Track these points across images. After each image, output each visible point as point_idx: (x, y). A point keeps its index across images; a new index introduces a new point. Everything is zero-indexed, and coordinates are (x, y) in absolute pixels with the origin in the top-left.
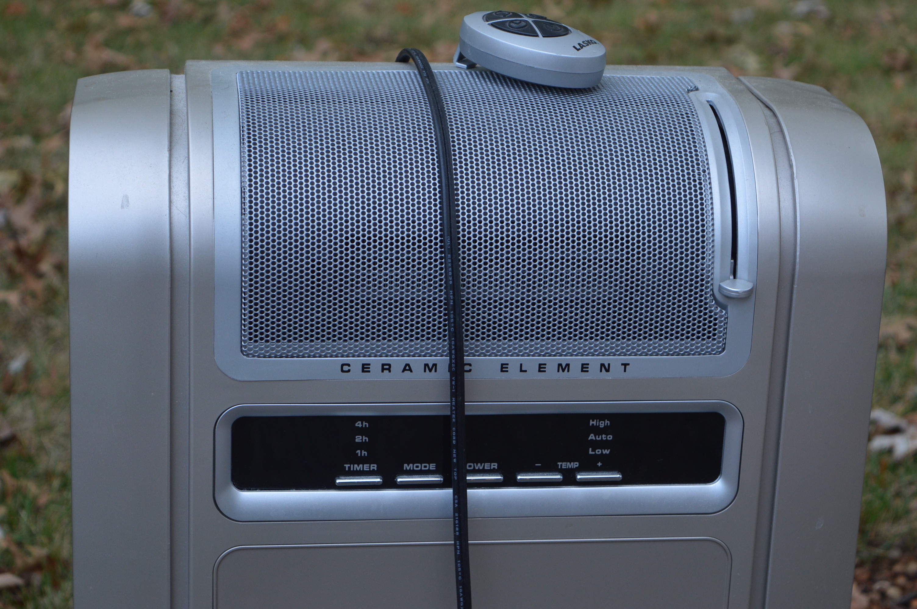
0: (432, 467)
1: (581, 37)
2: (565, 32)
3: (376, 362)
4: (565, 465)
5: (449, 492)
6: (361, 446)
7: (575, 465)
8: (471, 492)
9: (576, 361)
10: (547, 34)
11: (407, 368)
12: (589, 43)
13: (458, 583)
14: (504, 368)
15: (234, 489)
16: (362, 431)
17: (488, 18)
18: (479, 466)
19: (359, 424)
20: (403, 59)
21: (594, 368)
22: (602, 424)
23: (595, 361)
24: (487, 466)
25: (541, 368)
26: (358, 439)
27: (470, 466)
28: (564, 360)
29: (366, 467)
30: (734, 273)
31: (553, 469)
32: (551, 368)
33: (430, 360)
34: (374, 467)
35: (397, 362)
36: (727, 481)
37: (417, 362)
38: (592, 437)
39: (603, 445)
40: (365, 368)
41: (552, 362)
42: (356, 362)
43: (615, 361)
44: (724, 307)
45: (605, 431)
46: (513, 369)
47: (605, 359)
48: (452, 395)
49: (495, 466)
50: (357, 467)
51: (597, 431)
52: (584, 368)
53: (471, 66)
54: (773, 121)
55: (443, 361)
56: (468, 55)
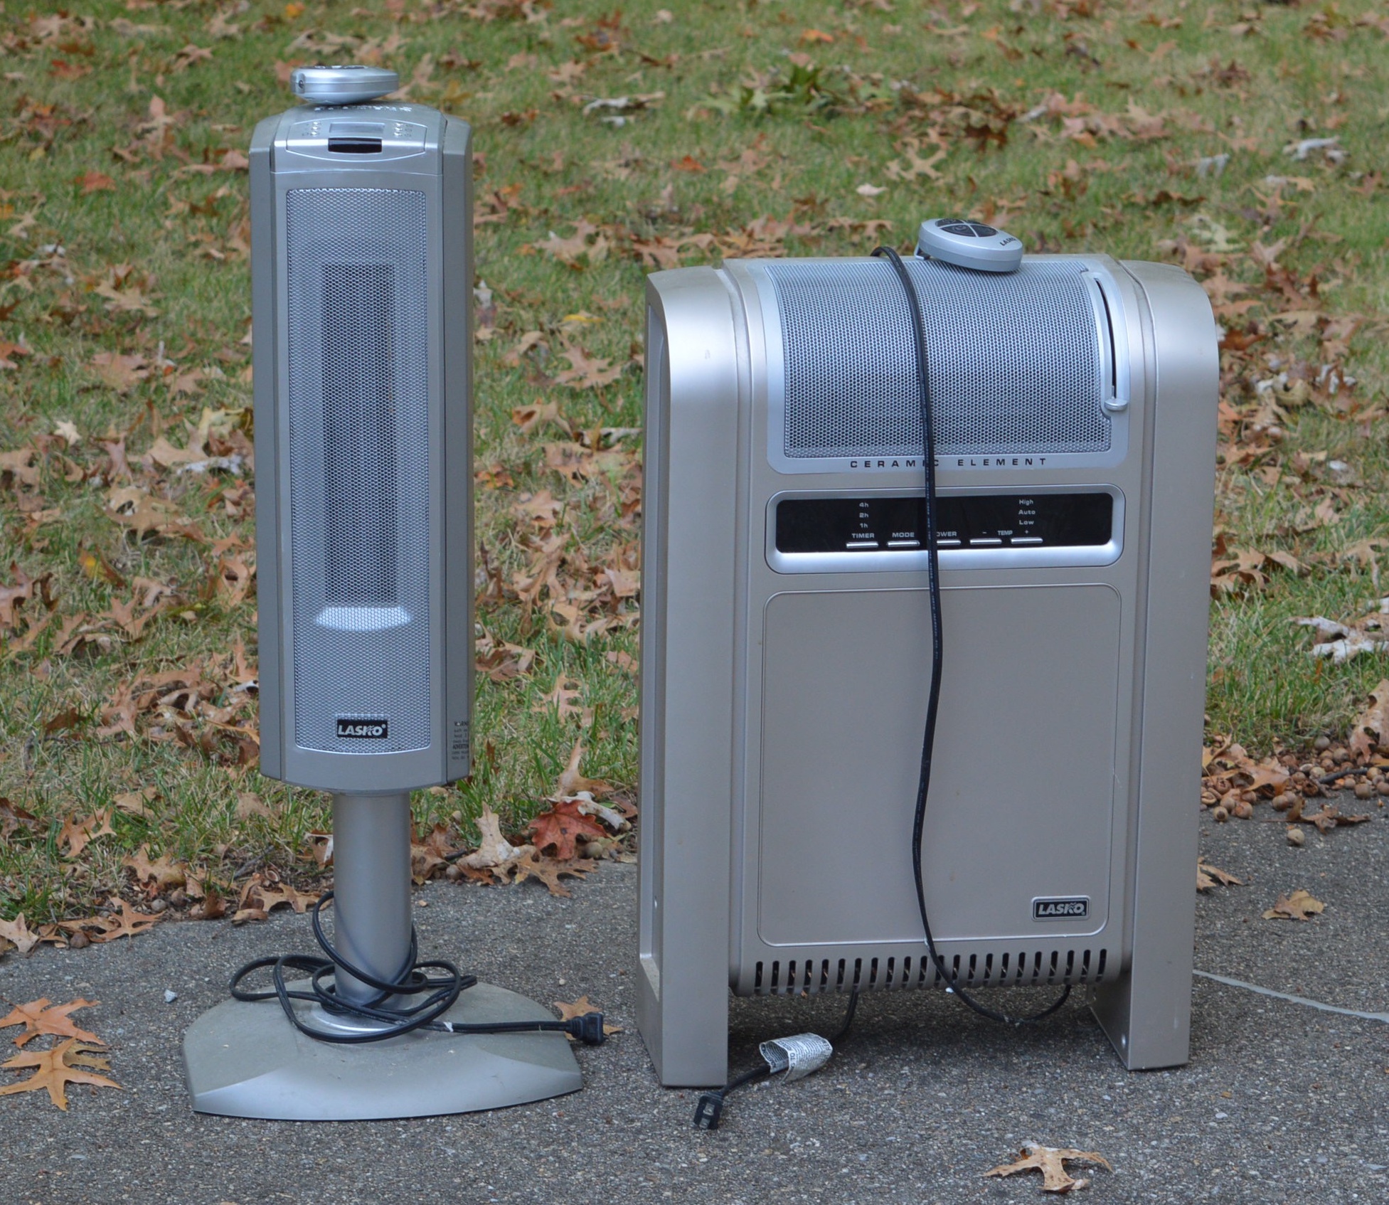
0: (912, 535)
1: (1007, 236)
2: (993, 232)
3: (874, 460)
4: (1003, 533)
5: (926, 552)
6: (864, 520)
7: (1010, 532)
8: (940, 553)
9: (1009, 457)
10: (981, 234)
11: (895, 464)
12: (1011, 240)
13: (933, 612)
14: (960, 462)
15: (778, 553)
16: (864, 510)
17: (939, 224)
18: (944, 534)
19: (862, 505)
20: (876, 254)
21: (1021, 462)
22: (1028, 503)
23: (1021, 457)
24: (949, 534)
25: (986, 462)
26: (862, 515)
27: (939, 534)
28: (1001, 456)
29: (867, 536)
30: (1115, 395)
31: (996, 536)
32: (992, 462)
33: (910, 458)
34: (872, 535)
35: (888, 460)
36: (1116, 542)
37: (902, 459)
38: (1021, 512)
39: (1029, 518)
40: (867, 464)
41: (992, 458)
42: (861, 460)
43: (1035, 457)
44: (1108, 418)
45: (1030, 508)
46: (967, 464)
47: (1029, 456)
48: (927, 480)
49: (954, 533)
50: (861, 536)
51: (1025, 508)
52: (1015, 462)
53: (927, 258)
54: (1140, 291)
55: (920, 458)
56: (926, 250)
